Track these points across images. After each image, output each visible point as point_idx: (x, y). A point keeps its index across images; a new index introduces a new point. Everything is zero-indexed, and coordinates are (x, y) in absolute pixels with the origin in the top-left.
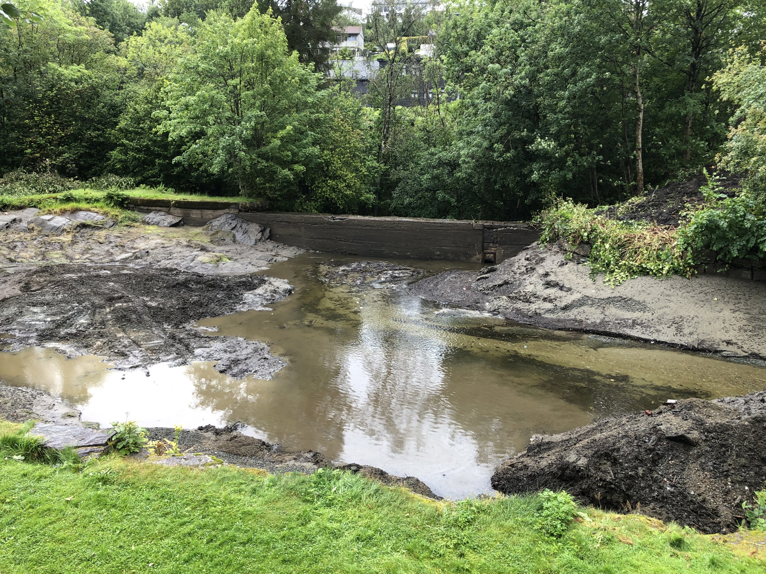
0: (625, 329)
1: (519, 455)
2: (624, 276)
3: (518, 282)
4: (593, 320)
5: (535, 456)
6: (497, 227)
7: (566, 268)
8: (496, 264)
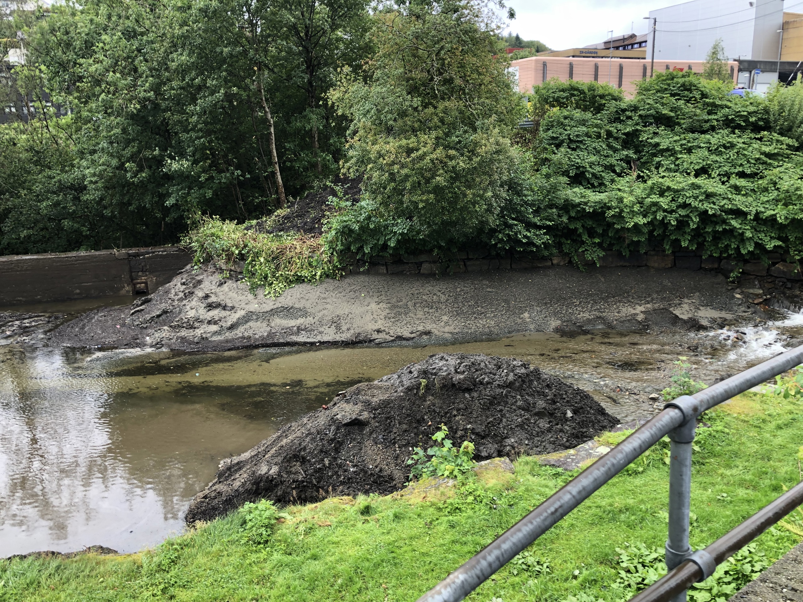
0: (292, 337)
1: (210, 484)
2: (282, 286)
3: (178, 309)
4: (261, 334)
5: (227, 480)
6: (143, 254)
7: (225, 287)
8: (149, 294)
